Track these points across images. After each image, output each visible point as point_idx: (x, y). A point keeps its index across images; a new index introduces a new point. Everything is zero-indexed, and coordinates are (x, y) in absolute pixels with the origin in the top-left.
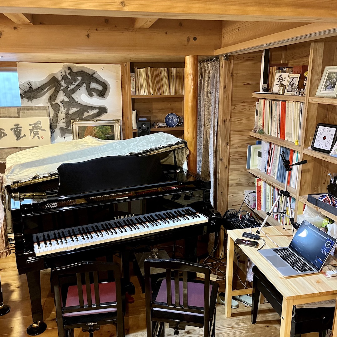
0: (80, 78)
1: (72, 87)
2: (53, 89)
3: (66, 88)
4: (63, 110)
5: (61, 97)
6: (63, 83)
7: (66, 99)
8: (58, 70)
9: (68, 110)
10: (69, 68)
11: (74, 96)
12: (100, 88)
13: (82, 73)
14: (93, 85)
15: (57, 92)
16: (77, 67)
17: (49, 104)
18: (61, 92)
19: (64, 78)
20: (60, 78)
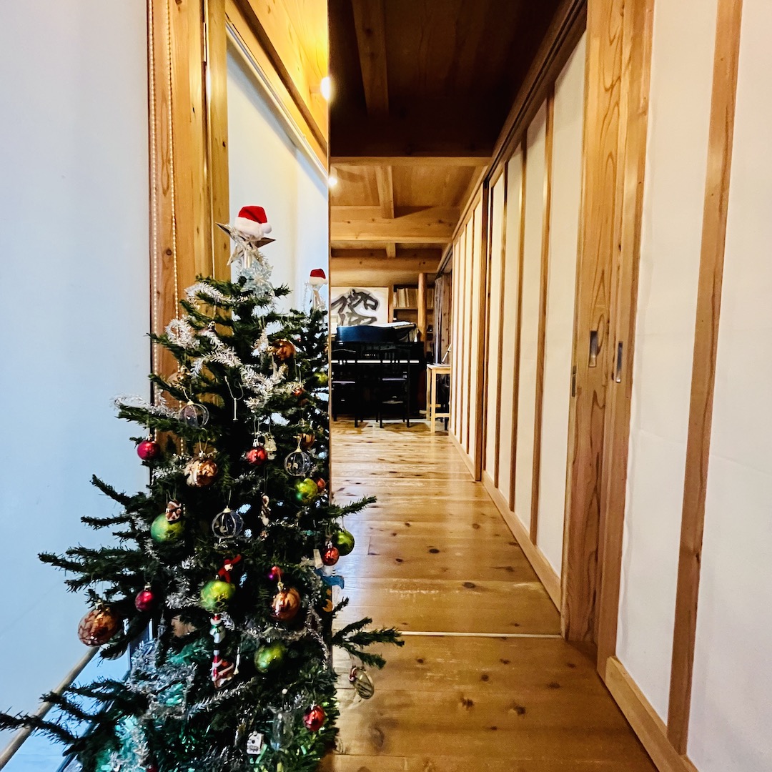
0: (360, 297)
1: (354, 303)
2: (342, 305)
3: (350, 304)
4: (347, 319)
5: (347, 309)
6: (349, 301)
7: (350, 311)
8: (346, 291)
9: (350, 319)
10: (354, 290)
11: (355, 309)
12: (373, 304)
13: (361, 294)
14: (369, 302)
15: (344, 306)
16: (358, 289)
17: (338, 315)
18: (347, 307)
19: (350, 297)
20: (347, 297)
